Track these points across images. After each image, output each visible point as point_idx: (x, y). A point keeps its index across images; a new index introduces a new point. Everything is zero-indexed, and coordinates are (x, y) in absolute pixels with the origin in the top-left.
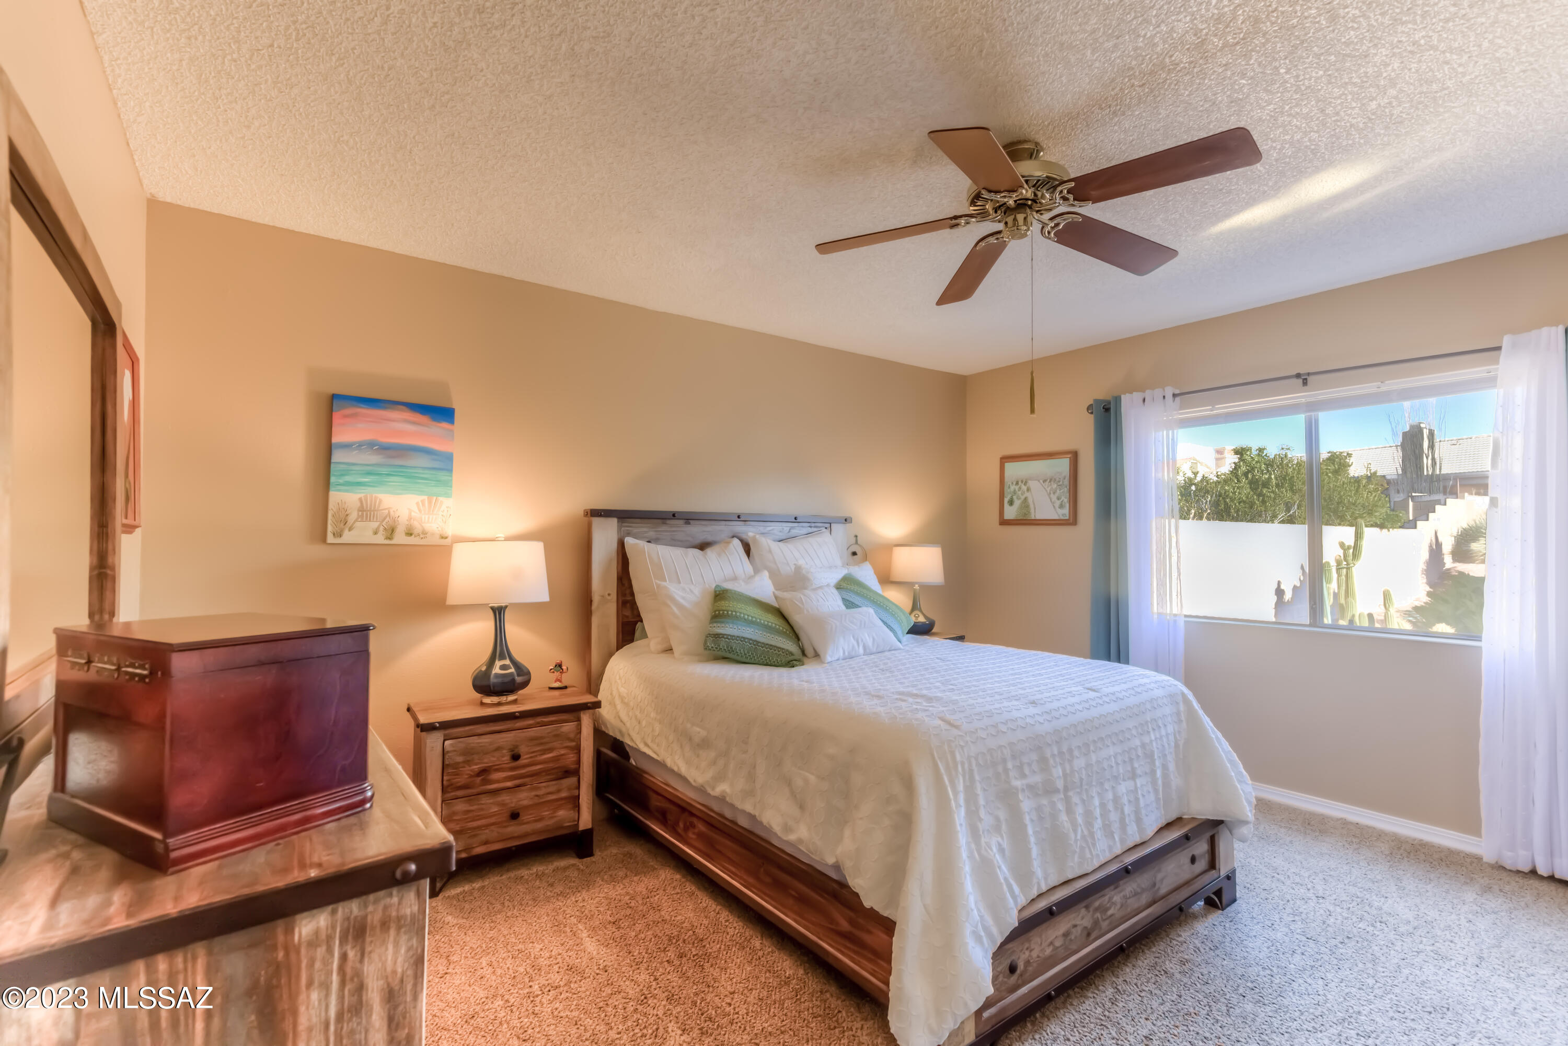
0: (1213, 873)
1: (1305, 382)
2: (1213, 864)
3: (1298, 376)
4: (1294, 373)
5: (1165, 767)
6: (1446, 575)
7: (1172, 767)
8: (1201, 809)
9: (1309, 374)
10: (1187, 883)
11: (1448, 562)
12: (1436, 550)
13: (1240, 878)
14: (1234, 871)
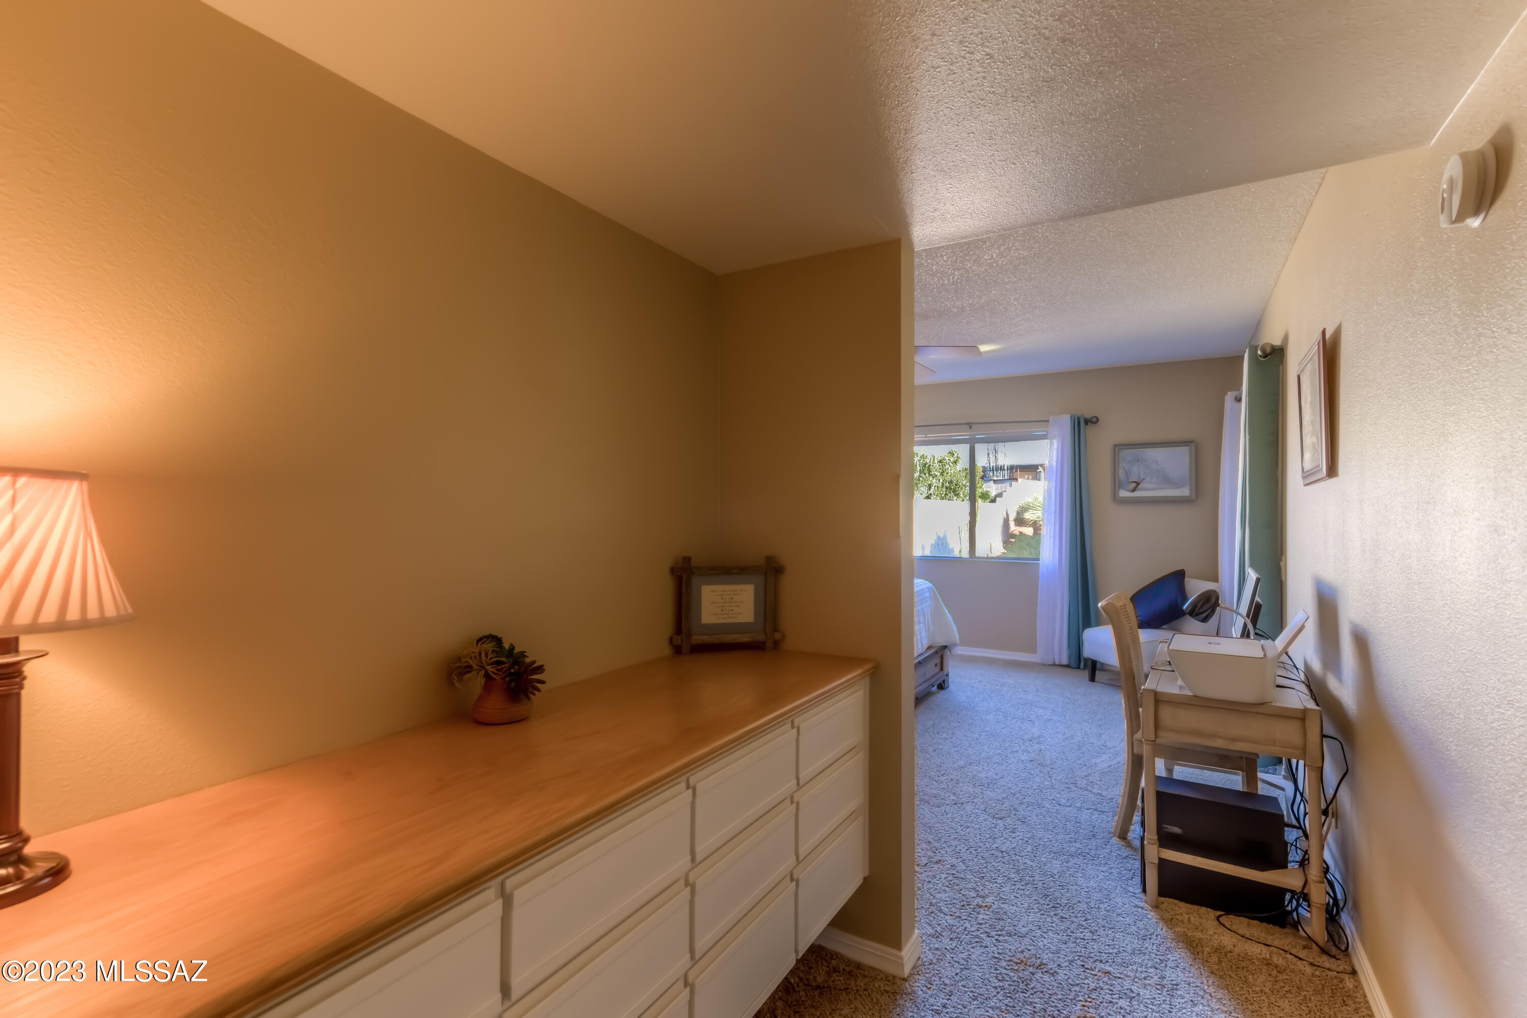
0: (942, 672)
1: (971, 427)
2: (942, 669)
3: (968, 424)
4: (966, 422)
5: (928, 620)
6: (1013, 536)
7: (930, 621)
8: (940, 641)
9: (973, 423)
10: (934, 676)
11: (1013, 528)
12: (1006, 522)
13: (951, 675)
14: (948, 672)
